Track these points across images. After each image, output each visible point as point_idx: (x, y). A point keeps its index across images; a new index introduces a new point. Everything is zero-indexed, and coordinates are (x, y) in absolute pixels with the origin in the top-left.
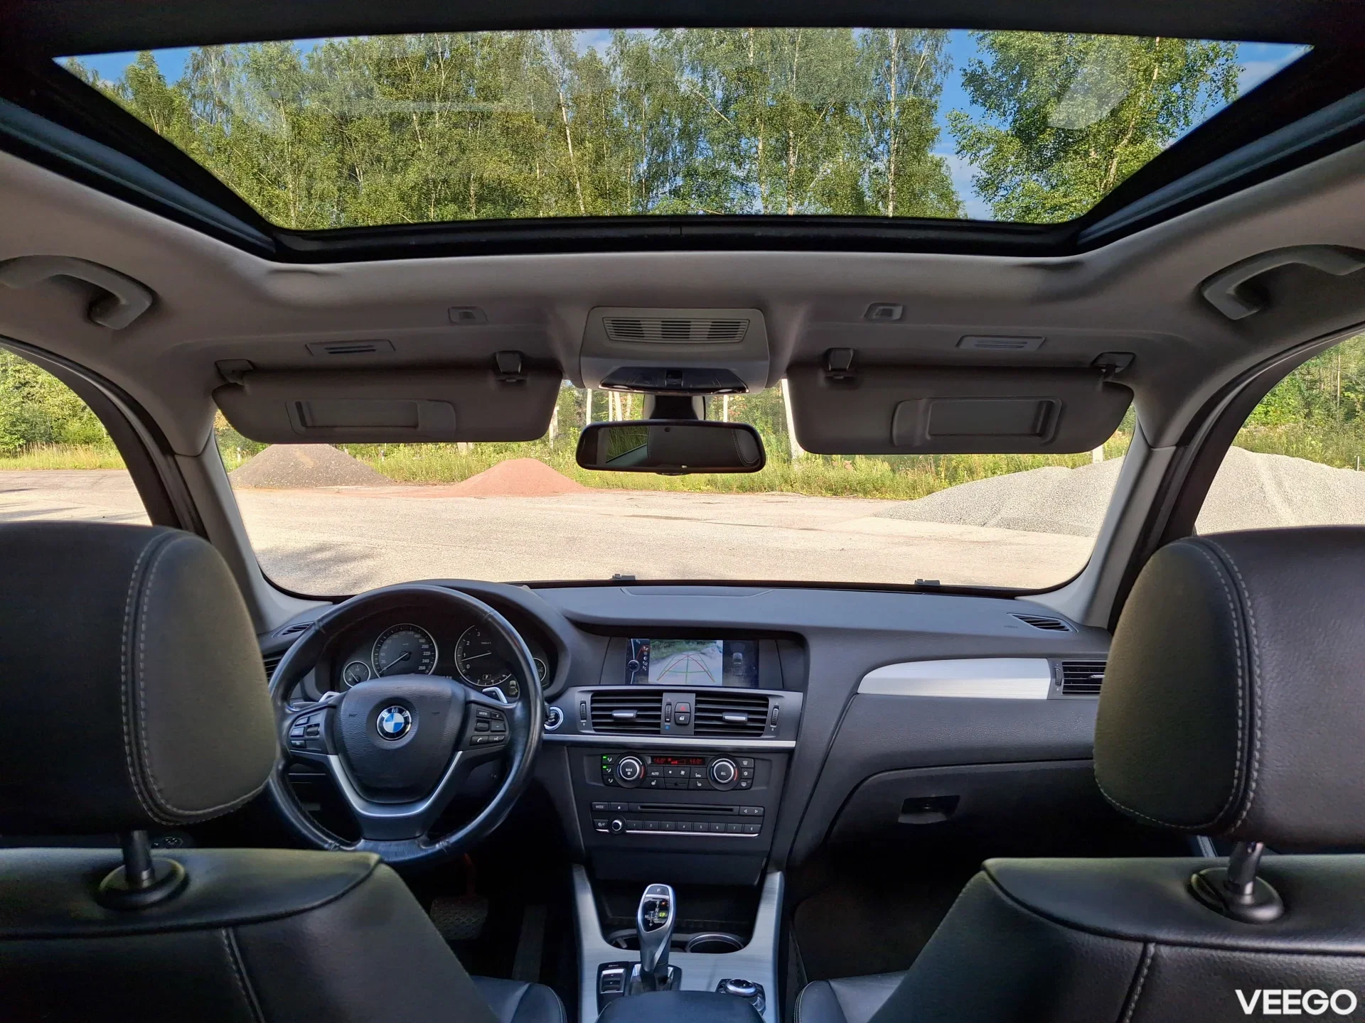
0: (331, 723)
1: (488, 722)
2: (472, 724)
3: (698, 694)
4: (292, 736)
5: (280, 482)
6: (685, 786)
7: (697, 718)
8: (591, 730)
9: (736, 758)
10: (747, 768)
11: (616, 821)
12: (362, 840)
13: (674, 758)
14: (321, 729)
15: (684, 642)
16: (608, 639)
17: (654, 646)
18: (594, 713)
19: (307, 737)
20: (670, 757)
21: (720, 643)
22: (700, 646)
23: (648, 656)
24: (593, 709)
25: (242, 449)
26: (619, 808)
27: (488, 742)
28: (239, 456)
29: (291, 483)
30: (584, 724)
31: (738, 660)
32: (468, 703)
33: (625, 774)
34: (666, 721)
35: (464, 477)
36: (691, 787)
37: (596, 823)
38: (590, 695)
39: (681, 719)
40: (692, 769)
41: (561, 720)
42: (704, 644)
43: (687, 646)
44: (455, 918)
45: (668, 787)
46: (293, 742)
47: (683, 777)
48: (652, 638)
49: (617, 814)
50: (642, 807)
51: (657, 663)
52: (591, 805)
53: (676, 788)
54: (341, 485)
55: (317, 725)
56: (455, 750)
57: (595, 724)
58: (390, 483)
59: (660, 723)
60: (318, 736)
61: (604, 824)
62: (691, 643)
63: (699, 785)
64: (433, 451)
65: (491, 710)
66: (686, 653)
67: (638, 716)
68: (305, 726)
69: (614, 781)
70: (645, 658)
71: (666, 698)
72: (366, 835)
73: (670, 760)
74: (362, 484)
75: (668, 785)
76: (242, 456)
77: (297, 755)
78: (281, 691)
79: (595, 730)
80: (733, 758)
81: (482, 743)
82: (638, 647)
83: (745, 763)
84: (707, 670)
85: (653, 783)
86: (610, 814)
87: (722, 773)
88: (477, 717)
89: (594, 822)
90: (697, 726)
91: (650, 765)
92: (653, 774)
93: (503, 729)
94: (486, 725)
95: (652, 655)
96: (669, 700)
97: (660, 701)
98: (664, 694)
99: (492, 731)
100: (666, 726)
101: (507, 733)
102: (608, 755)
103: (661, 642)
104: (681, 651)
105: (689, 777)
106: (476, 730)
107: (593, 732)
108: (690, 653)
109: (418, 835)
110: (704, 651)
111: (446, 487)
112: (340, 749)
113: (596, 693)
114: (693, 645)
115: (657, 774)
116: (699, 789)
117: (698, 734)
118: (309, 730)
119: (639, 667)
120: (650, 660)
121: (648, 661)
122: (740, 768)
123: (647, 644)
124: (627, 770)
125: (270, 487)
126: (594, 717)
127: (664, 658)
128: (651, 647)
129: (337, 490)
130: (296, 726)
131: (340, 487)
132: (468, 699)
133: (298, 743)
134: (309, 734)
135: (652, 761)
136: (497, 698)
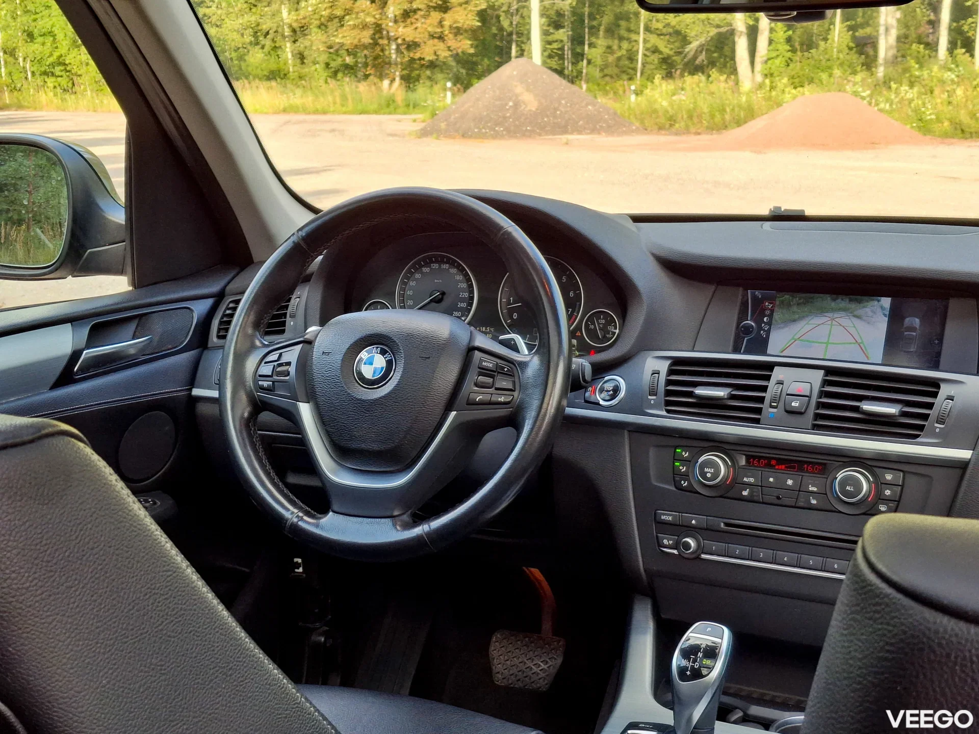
0: (304, 363)
1: (492, 377)
2: (473, 376)
3: (829, 371)
4: (260, 376)
5: (494, 130)
6: (791, 502)
7: (820, 405)
8: (661, 410)
9: (875, 469)
10: (889, 484)
11: (689, 540)
12: (331, 513)
13: (780, 461)
14: (292, 369)
15: (828, 298)
16: (712, 288)
17: (782, 302)
18: (670, 388)
19: (275, 377)
20: (774, 458)
21: (886, 302)
22: (853, 306)
23: (771, 316)
24: (669, 382)
25: (454, 84)
26: (693, 522)
27: (490, 403)
28: (449, 94)
29: (508, 130)
30: (652, 402)
31: (912, 329)
32: (471, 349)
33: (703, 475)
34: (771, 407)
35: (739, 123)
36: (801, 504)
37: (660, 538)
38: (667, 363)
39: (793, 404)
40: (805, 479)
41: (622, 394)
42: (860, 302)
43: (833, 304)
44: (520, 660)
45: (765, 501)
46: (260, 383)
47: (789, 489)
48: (781, 290)
49: (690, 530)
50: (727, 525)
51: (783, 328)
52: (655, 514)
53: (778, 503)
54: (572, 133)
55: (289, 364)
56: (448, 408)
57: (668, 403)
58: (637, 131)
59: (761, 409)
60: (287, 378)
61: (671, 542)
62: (839, 300)
63: (814, 502)
64: (701, 85)
65: (499, 361)
66: (830, 315)
67: (732, 397)
68: (276, 363)
69: (690, 483)
70: (765, 319)
71: (778, 374)
72: (335, 507)
73: (773, 462)
74: (599, 133)
75: (767, 499)
76: (453, 95)
77: (265, 399)
78: (252, 317)
79: (668, 411)
80: (869, 469)
81: (481, 403)
82: (757, 302)
83: (889, 477)
84: (859, 341)
85: (745, 493)
86: (680, 529)
87: (848, 488)
88: (479, 368)
89: (657, 537)
90: (817, 416)
91: (743, 467)
92: (745, 479)
93: (511, 387)
94: (490, 380)
95: (777, 316)
96: (781, 377)
97: (768, 378)
98: (776, 368)
99: (497, 389)
100: (769, 412)
101: (516, 394)
102: (685, 447)
103: (793, 297)
104: (822, 311)
105: (800, 490)
106: (476, 385)
107: (664, 413)
108: (836, 315)
109: (396, 513)
110: (860, 312)
111: (715, 136)
112: (311, 397)
113: (677, 361)
114: (843, 303)
115: (752, 480)
116: (811, 508)
117: (817, 428)
118: (279, 369)
119: (755, 332)
120: (774, 322)
121: (770, 324)
122: (879, 484)
123: (772, 300)
124: (706, 470)
125: (481, 136)
126: (668, 393)
127: (794, 321)
128: (777, 303)
129: (565, 141)
130: (266, 363)
131: (570, 137)
132: (472, 344)
133: (265, 384)
134: (280, 374)
135: (748, 461)
136: (515, 348)
